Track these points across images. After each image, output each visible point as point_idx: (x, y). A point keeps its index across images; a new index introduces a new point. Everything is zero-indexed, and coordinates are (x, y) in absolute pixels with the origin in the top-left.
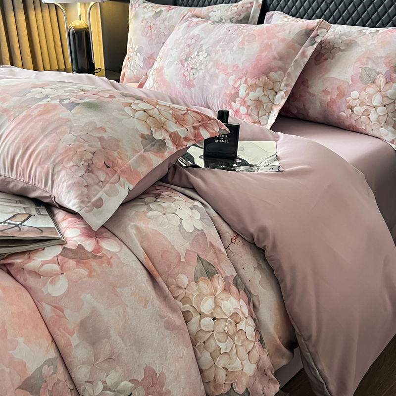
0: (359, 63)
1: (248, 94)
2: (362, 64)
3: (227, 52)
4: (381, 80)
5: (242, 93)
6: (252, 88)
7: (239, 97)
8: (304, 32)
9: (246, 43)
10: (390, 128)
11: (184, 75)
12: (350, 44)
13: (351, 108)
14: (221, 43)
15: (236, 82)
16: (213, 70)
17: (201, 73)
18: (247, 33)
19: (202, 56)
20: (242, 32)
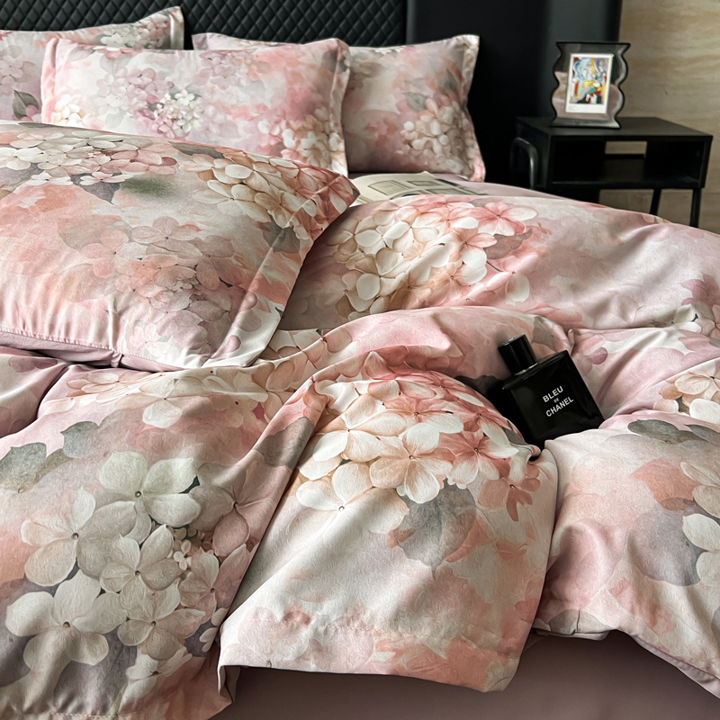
0: (398, 90)
1: (298, 142)
2: (402, 89)
3: (233, 89)
4: (432, 105)
5: (289, 141)
6: (300, 133)
7: (285, 148)
8: (329, 54)
9: (260, 74)
10: (457, 158)
11: (160, 132)
12: (374, 69)
13: (409, 143)
14: (211, 78)
15: (272, 128)
16: (220, 117)
17: (197, 124)
18: (249, 61)
19: (185, 99)
20: (239, 60)
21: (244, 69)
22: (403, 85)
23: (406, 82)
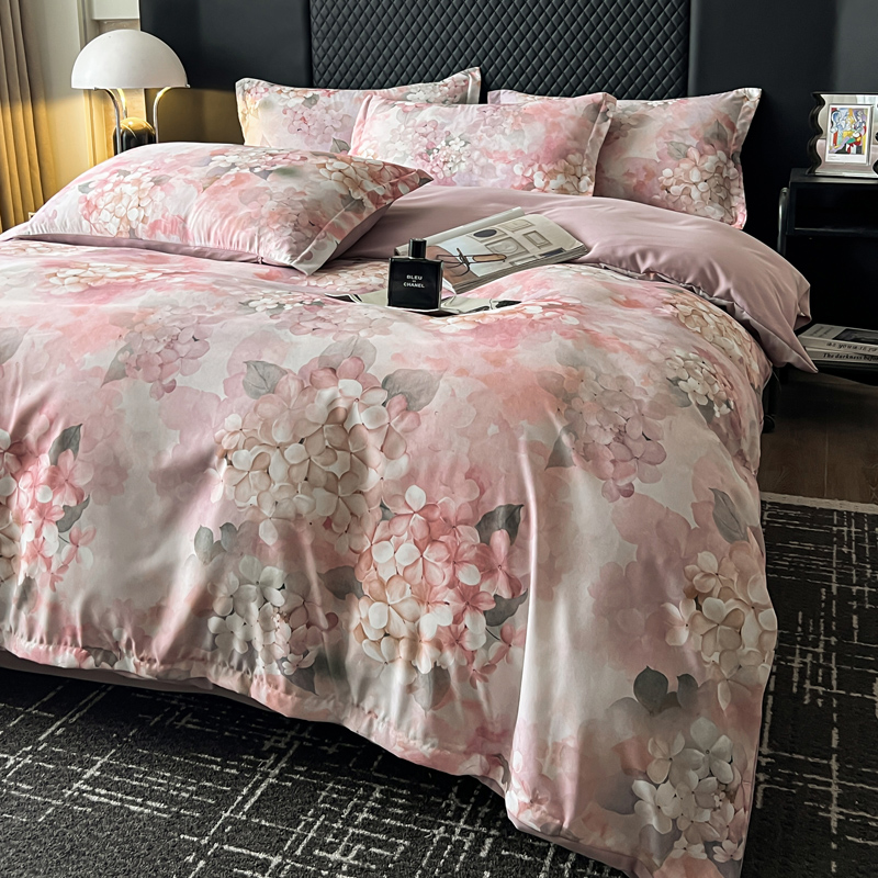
1: (548, 183)
4: (694, 154)
5: (539, 181)
6: (550, 175)
7: (535, 187)
8: (592, 107)
10: (716, 205)
12: (641, 120)
13: (667, 189)
14: (482, 127)
15: (526, 171)
16: (483, 161)
17: (463, 166)
18: (516, 113)
19: (457, 145)
20: (509, 113)
21: (510, 120)
22: (667, 135)
23: (670, 131)
